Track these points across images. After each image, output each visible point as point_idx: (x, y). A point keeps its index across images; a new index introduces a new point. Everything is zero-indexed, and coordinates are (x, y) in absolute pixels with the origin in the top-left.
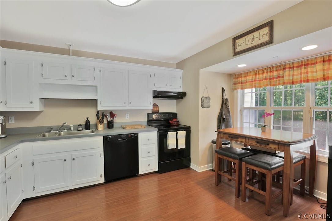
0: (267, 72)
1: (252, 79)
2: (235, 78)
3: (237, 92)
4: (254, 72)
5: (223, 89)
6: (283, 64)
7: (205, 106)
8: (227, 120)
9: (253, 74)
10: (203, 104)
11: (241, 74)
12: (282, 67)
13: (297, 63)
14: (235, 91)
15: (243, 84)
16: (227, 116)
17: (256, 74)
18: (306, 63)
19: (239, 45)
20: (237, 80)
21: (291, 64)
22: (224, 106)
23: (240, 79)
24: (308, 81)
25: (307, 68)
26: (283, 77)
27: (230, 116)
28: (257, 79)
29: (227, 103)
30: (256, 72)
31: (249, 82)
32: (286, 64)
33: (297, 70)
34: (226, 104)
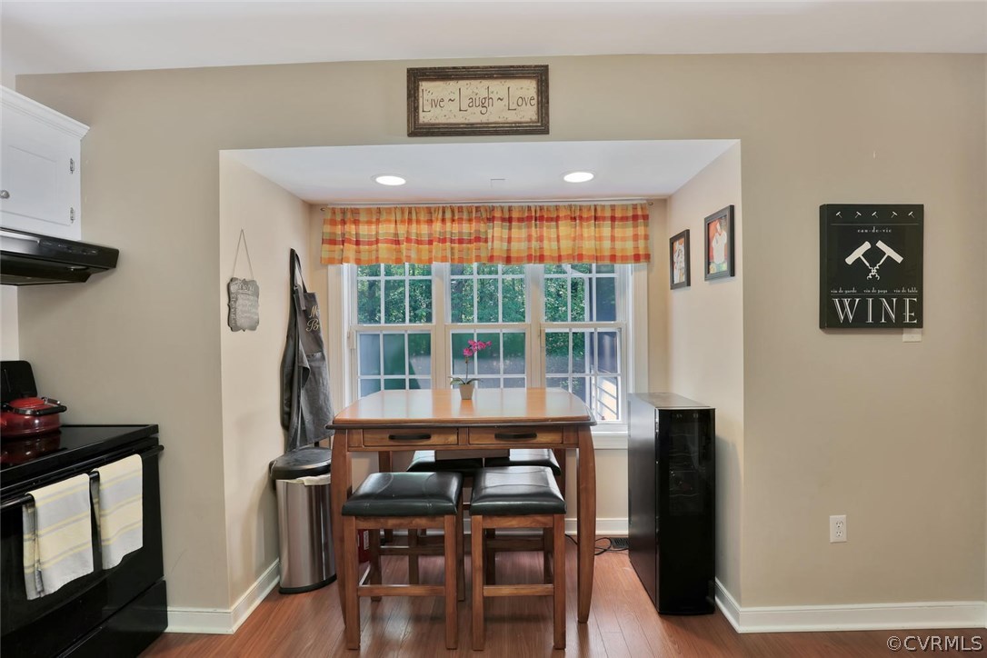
0: (443, 220)
1: (396, 234)
2: (333, 223)
3: (339, 273)
4: (403, 213)
5: (293, 257)
6: (486, 204)
7: (241, 321)
8: (314, 374)
9: (398, 219)
10: (235, 314)
11: (355, 212)
12: (486, 212)
13: (519, 211)
14: (332, 268)
15: (361, 247)
16: (314, 361)
17: (410, 221)
18: (538, 215)
19: (436, 103)
20: (339, 229)
21: (506, 210)
22: (300, 320)
23: (351, 229)
24: (541, 259)
25: (541, 227)
26: (486, 241)
27: (323, 358)
28: (414, 237)
29: (314, 311)
30: (410, 213)
31: (387, 241)
32: (493, 207)
33: (520, 228)
34: (307, 313)
